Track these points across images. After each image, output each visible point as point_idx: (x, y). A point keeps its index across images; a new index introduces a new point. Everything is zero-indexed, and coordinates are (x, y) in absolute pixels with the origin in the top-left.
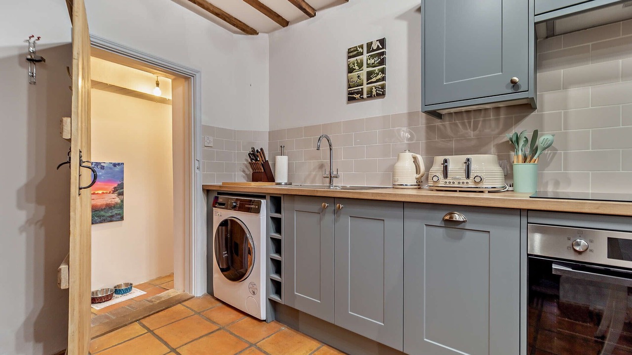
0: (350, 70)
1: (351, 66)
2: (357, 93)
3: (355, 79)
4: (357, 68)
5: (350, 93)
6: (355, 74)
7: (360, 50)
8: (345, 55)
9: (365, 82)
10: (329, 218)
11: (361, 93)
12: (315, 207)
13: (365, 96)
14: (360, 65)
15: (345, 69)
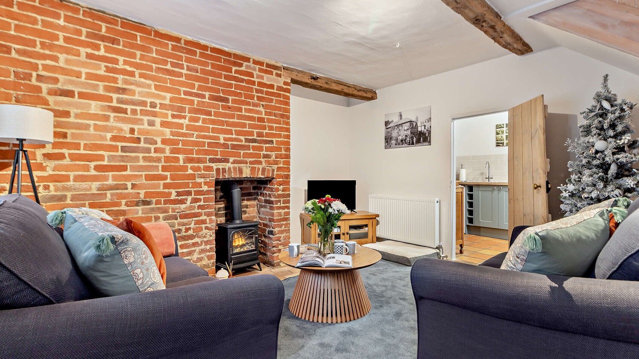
0: (498, 134)
1: (498, 132)
2: (501, 143)
3: (500, 137)
4: (500, 133)
5: (497, 143)
6: (499, 136)
7: (502, 126)
8: (495, 128)
9: (505, 139)
10: (496, 192)
11: (503, 143)
12: (490, 189)
13: (505, 145)
14: (503, 132)
15: (495, 133)
